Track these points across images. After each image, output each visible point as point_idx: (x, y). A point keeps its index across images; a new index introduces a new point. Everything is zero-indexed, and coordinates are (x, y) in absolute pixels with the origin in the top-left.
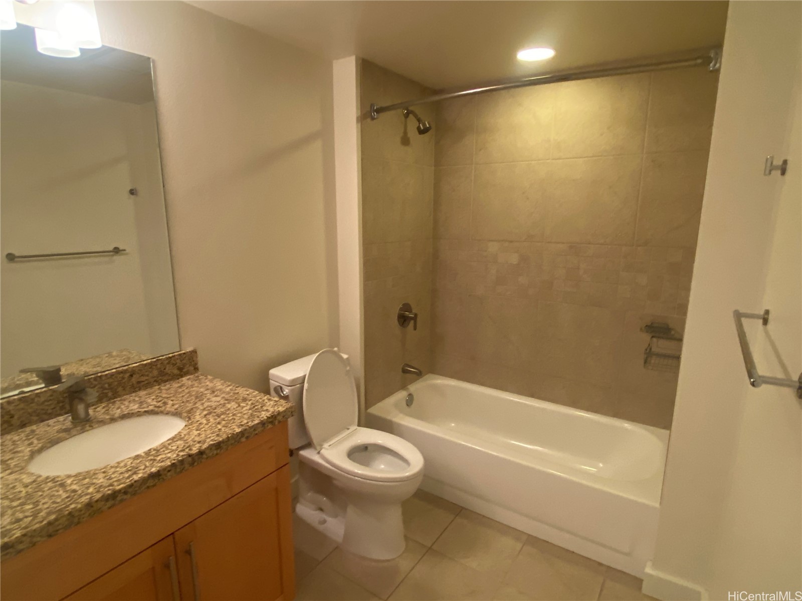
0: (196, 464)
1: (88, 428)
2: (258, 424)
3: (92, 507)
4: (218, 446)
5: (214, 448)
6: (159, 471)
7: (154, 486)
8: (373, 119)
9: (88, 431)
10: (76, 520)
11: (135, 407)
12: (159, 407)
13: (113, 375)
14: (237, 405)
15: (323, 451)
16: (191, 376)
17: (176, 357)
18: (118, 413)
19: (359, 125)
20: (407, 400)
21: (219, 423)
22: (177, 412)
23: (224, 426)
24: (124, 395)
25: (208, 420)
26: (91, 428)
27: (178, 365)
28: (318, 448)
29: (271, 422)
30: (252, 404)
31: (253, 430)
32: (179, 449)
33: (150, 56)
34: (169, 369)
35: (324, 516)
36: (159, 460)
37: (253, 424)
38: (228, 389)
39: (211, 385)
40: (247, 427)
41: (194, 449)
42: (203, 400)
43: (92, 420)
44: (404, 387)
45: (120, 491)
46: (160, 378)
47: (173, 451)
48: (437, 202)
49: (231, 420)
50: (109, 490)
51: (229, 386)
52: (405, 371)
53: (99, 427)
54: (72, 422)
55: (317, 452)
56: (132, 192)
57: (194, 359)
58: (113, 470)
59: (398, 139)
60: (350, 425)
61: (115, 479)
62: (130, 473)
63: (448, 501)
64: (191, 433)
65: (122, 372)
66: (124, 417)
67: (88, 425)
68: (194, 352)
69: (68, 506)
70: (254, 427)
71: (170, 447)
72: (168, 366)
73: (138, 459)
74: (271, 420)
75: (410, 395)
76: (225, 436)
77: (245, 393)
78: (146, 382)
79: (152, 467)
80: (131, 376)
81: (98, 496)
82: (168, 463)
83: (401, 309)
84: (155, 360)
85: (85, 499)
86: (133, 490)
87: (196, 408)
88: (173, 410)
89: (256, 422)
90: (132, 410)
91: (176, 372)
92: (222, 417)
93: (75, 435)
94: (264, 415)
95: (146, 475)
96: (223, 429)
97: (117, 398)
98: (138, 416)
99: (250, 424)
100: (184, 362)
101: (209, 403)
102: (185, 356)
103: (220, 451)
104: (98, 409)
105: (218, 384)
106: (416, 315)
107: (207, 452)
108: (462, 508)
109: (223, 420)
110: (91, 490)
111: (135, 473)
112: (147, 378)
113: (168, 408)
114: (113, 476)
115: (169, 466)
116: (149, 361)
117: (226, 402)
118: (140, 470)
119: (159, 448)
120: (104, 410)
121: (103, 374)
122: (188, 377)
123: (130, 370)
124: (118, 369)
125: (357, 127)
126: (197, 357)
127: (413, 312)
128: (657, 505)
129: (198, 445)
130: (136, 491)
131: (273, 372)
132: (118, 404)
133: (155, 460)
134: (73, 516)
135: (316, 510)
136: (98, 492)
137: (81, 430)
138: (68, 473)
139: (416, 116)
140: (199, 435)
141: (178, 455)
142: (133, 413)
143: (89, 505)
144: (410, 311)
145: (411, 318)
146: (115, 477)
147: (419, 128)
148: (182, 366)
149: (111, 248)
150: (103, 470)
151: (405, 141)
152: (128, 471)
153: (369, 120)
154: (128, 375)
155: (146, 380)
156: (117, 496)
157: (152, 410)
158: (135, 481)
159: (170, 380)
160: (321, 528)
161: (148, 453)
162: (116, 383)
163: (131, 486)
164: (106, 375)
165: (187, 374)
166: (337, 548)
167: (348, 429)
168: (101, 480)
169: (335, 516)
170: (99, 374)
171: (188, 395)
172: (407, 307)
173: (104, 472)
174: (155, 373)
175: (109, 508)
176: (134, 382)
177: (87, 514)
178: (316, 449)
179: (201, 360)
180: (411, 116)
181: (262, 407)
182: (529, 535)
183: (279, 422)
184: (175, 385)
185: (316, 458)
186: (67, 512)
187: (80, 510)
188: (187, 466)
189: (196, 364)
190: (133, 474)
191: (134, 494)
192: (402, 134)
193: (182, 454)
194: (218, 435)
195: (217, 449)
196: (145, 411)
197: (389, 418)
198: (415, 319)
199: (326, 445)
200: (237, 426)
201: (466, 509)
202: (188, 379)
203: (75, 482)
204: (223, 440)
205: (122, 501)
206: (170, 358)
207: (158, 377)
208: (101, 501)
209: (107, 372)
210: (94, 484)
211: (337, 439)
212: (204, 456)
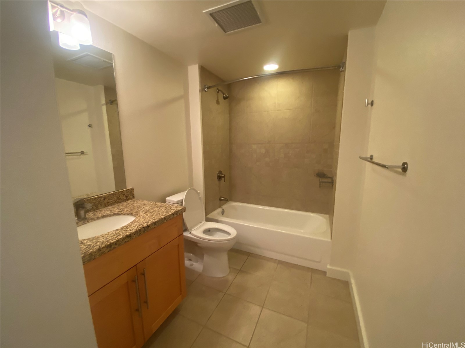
0: (146, 231)
1: (86, 222)
2: (171, 214)
3: (101, 250)
4: (155, 223)
5: (153, 224)
6: (130, 234)
7: (128, 241)
8: (206, 91)
9: (86, 223)
10: (93, 257)
11: (108, 213)
12: (120, 212)
13: (96, 199)
14: (158, 209)
15: (192, 232)
16: (132, 200)
17: (125, 191)
18: (100, 215)
19: (200, 93)
20: (222, 212)
21: (153, 215)
22: (130, 213)
23: (155, 216)
24: (101, 208)
25: (147, 215)
26: (88, 222)
27: (126, 195)
28: (190, 231)
29: (176, 214)
30: (165, 208)
31: (169, 217)
32: (137, 225)
33: (112, 53)
34: (122, 197)
35: (191, 262)
36: (129, 230)
37: (169, 214)
38: (152, 203)
39: (142, 203)
40: (167, 216)
41: (145, 225)
42: (141, 208)
43: (88, 218)
44: (220, 207)
45: (113, 243)
46: (118, 200)
47: (134, 226)
48: (230, 129)
49: (158, 214)
50: (108, 243)
51: (151, 202)
52: (221, 200)
53: (92, 221)
54: (77, 220)
55: (189, 232)
56: (90, 126)
57: (133, 192)
58: (107, 235)
59: (215, 101)
60: (202, 221)
61: (109, 239)
62: (116, 236)
63: (244, 251)
64: (140, 220)
65: (100, 197)
66: (104, 217)
67: (86, 221)
68: (132, 189)
69: (89, 251)
70: (170, 216)
71: (132, 225)
72: (121, 195)
73: (118, 231)
74: (176, 213)
75: (223, 210)
76: (157, 220)
77: (160, 204)
78: (111, 202)
79: (127, 233)
80: (104, 199)
81: (103, 246)
82: (134, 231)
83: (218, 173)
84: (115, 192)
85: (97, 247)
86: (118, 243)
87: (139, 211)
88: (128, 212)
89: (170, 213)
90: (107, 214)
91: (125, 198)
92: (153, 213)
93: (80, 225)
94: (173, 211)
95: (125, 236)
96: (156, 217)
97: (98, 210)
98: (110, 216)
99: (168, 214)
100: (128, 193)
101: (145, 209)
102: (128, 191)
103: (156, 226)
104: (90, 214)
105: (146, 202)
106: (225, 175)
107: (151, 226)
108: (250, 253)
109: (154, 214)
110: (98, 244)
111: (119, 236)
112: (112, 200)
113: (125, 211)
114: (108, 238)
115: (135, 232)
116: (112, 193)
117: (153, 208)
118: (121, 234)
119: (127, 226)
120: (93, 214)
121: (91, 198)
122: (130, 200)
123: (104, 196)
124: (98, 196)
125: (200, 94)
126: (134, 191)
127: (223, 174)
128: (330, 240)
129: (146, 224)
130: (121, 243)
131: (167, 198)
132: (99, 212)
133: (127, 230)
134: (92, 255)
135: (188, 260)
136: (102, 244)
137: (83, 223)
138: (84, 238)
139: (222, 92)
140: (145, 220)
141: (137, 228)
142: (108, 215)
143: (99, 250)
144: (222, 174)
145: (223, 177)
146: (109, 238)
147: (224, 97)
148: (127, 196)
149: (80, 152)
150: (101, 236)
151: (218, 102)
152: (115, 235)
153: (204, 92)
154: (102, 199)
155: (111, 201)
156: (112, 246)
157: (117, 213)
158: (120, 239)
159: (122, 202)
160: (191, 267)
161: (122, 228)
162: (97, 203)
163: (118, 241)
164: (93, 198)
165: (130, 199)
166: (199, 275)
167: (201, 223)
168: (102, 240)
169: (197, 262)
170: (89, 198)
171: (133, 207)
172: (220, 172)
173: (102, 237)
174: (115, 198)
175: (108, 251)
176: (106, 202)
177: (98, 254)
178: (189, 231)
179: (136, 193)
180: (220, 92)
181: (170, 208)
182: (279, 260)
183: (180, 214)
184: (125, 204)
185: (189, 235)
186: (89, 253)
187: (95, 252)
188: (142, 232)
189: (134, 195)
190: (118, 236)
191: (120, 245)
192: (216, 99)
193: (139, 227)
194: (154, 219)
195: (155, 225)
196: (114, 214)
197: (217, 218)
198: (224, 177)
199: (193, 229)
200: (161, 215)
201: (252, 253)
202: (131, 201)
203: (89, 242)
204: (157, 221)
205: (114, 248)
206: (122, 191)
207: (116, 200)
208: (105, 248)
209: (93, 197)
210: (99, 241)
211: (197, 227)
212: (150, 228)
